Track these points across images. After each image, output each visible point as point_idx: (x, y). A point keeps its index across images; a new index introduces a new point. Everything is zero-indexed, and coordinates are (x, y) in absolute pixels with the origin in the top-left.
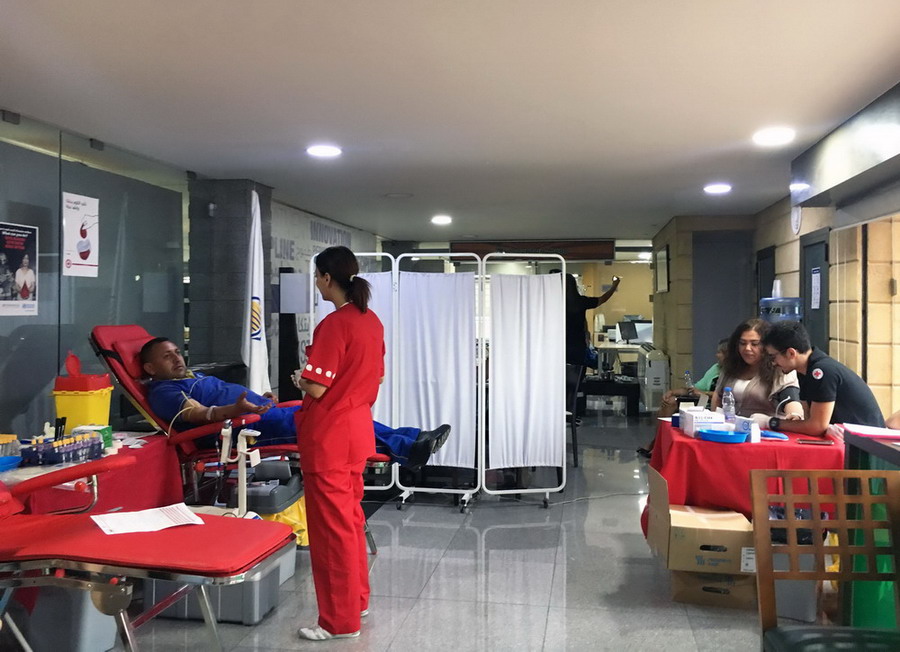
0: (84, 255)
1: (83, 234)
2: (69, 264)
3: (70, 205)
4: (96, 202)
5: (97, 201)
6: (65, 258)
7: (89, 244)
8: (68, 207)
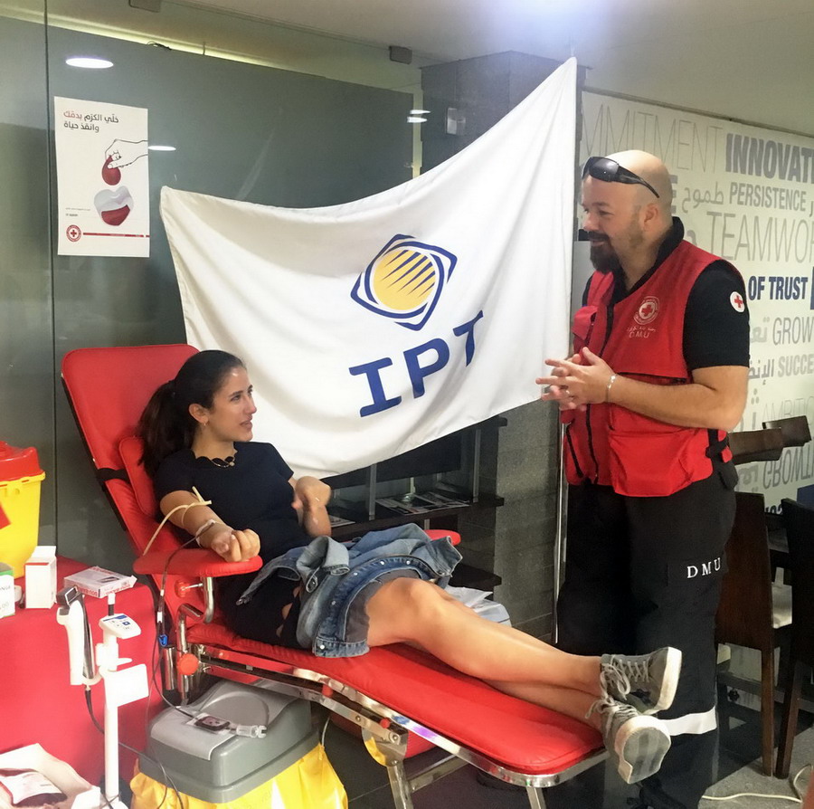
0: (116, 217)
1: (112, 176)
2: (74, 233)
3: (73, 121)
4: (143, 113)
5: (145, 111)
6: (63, 223)
7: (127, 195)
8: (66, 125)
